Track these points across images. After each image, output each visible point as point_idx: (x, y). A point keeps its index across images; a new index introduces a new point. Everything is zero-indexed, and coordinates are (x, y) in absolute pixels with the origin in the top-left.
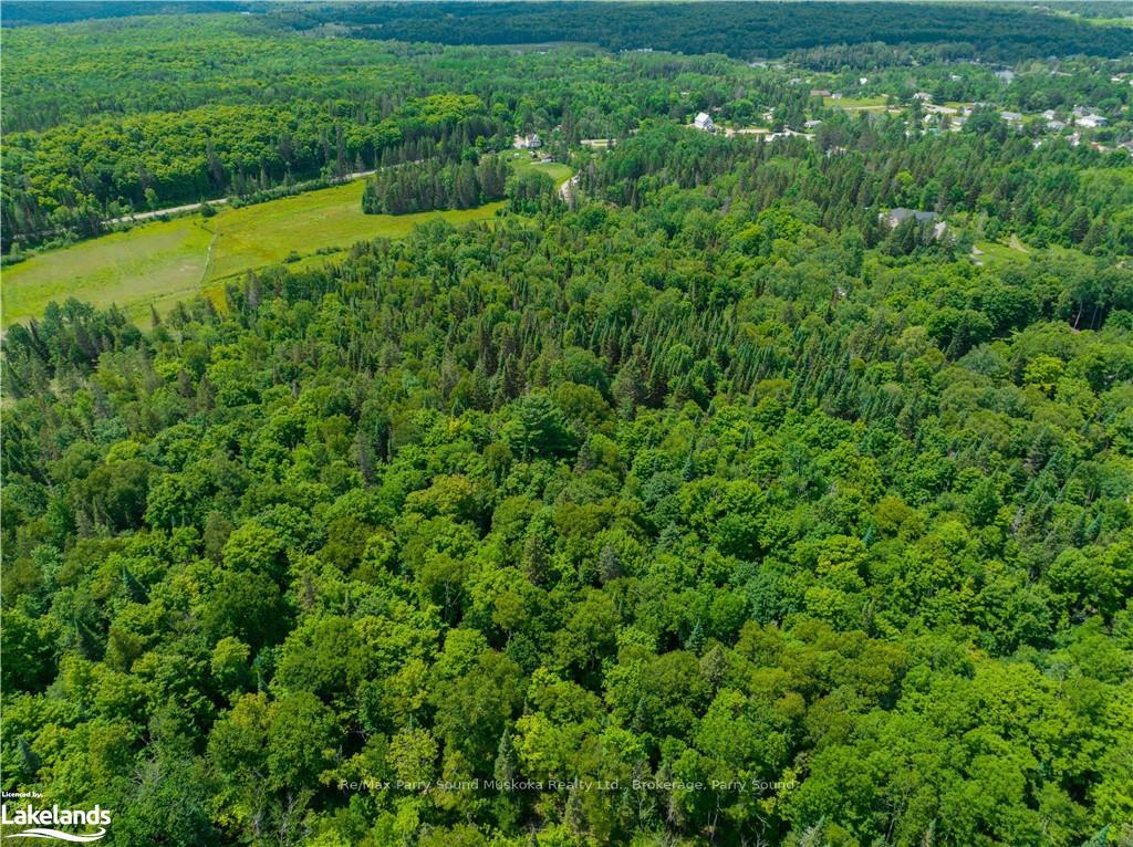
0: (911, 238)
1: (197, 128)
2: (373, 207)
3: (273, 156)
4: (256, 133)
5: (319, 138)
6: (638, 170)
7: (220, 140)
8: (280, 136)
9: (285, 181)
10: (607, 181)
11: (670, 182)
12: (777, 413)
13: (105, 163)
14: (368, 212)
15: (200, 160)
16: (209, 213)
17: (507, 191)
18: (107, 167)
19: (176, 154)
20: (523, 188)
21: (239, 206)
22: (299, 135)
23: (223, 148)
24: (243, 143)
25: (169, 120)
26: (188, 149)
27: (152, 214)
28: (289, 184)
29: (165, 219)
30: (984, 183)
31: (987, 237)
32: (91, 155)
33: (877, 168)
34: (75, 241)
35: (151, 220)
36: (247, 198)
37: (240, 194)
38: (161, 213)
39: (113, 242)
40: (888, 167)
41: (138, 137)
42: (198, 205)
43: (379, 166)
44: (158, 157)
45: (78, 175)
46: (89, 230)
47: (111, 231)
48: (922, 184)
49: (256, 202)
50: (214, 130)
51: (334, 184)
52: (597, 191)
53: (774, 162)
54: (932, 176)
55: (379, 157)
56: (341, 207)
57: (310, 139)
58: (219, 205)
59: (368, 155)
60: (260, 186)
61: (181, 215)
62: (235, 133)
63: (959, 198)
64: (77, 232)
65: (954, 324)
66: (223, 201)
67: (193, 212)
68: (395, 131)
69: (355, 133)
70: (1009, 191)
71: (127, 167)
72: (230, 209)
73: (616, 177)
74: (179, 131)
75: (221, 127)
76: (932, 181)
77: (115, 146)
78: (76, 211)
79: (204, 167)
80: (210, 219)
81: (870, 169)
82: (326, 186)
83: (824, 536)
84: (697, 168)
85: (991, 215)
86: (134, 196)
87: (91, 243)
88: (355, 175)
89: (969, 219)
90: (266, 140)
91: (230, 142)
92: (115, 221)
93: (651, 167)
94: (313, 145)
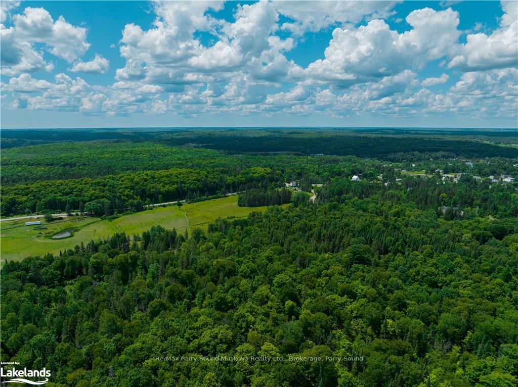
0: (452, 214)
1: (173, 175)
2: (242, 204)
3: (201, 186)
4: (195, 178)
5: (217, 181)
6: (340, 193)
7: (182, 180)
8: (203, 179)
9: (205, 195)
10: (330, 197)
11: (354, 197)
12: (431, 253)
13: (143, 186)
14: (240, 206)
15: (175, 186)
16: (180, 205)
17: (292, 199)
18: (144, 187)
19: (167, 184)
20: (298, 198)
21: (190, 203)
22: (209, 179)
23: (183, 183)
24: (190, 181)
25: (163, 172)
26: (171, 182)
27: (159, 204)
28: (207, 196)
29: (164, 206)
30: (475, 197)
31: (480, 216)
32: (138, 183)
33: (432, 193)
34: (134, 212)
35: (159, 206)
36: (192, 200)
37: (190, 199)
38: (163, 204)
39: (148, 213)
40: (436, 192)
41: (153, 178)
42: (176, 202)
43: (238, 191)
44: (161, 185)
45: (133, 189)
46: (139, 208)
47: (146, 209)
48: (451, 198)
49: (196, 202)
50: (179, 176)
51: (223, 197)
52: (326, 200)
53: (391, 191)
54: (454, 195)
55: (238, 188)
56: (229, 204)
57: (213, 181)
58: (183, 202)
59: (234, 187)
60: (197, 196)
61: (170, 205)
62: (187, 177)
63: (465, 203)
64: (135, 209)
65: (479, 236)
66: (184, 201)
67: (174, 204)
68: (243, 179)
69: (229, 179)
70: (485, 200)
71: (151, 187)
72: (187, 204)
73: (333, 195)
74: (167, 176)
75: (182, 175)
76: (455, 197)
77: (146, 180)
78: (135, 201)
79: (177, 189)
80: (181, 207)
81: (430, 193)
82: (219, 197)
83: (459, 281)
84: (363, 193)
85: (480, 208)
86: (154, 198)
87: (140, 213)
88: (230, 194)
89: (471, 209)
90: (199, 181)
91: (185, 180)
92: (147, 206)
93: (345, 192)
94: (214, 182)
